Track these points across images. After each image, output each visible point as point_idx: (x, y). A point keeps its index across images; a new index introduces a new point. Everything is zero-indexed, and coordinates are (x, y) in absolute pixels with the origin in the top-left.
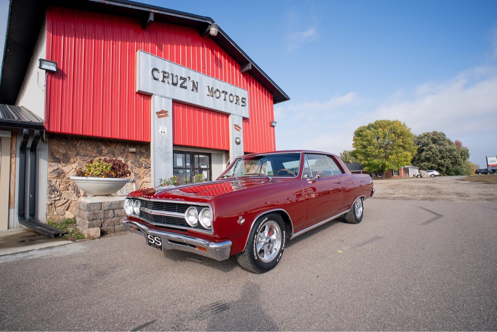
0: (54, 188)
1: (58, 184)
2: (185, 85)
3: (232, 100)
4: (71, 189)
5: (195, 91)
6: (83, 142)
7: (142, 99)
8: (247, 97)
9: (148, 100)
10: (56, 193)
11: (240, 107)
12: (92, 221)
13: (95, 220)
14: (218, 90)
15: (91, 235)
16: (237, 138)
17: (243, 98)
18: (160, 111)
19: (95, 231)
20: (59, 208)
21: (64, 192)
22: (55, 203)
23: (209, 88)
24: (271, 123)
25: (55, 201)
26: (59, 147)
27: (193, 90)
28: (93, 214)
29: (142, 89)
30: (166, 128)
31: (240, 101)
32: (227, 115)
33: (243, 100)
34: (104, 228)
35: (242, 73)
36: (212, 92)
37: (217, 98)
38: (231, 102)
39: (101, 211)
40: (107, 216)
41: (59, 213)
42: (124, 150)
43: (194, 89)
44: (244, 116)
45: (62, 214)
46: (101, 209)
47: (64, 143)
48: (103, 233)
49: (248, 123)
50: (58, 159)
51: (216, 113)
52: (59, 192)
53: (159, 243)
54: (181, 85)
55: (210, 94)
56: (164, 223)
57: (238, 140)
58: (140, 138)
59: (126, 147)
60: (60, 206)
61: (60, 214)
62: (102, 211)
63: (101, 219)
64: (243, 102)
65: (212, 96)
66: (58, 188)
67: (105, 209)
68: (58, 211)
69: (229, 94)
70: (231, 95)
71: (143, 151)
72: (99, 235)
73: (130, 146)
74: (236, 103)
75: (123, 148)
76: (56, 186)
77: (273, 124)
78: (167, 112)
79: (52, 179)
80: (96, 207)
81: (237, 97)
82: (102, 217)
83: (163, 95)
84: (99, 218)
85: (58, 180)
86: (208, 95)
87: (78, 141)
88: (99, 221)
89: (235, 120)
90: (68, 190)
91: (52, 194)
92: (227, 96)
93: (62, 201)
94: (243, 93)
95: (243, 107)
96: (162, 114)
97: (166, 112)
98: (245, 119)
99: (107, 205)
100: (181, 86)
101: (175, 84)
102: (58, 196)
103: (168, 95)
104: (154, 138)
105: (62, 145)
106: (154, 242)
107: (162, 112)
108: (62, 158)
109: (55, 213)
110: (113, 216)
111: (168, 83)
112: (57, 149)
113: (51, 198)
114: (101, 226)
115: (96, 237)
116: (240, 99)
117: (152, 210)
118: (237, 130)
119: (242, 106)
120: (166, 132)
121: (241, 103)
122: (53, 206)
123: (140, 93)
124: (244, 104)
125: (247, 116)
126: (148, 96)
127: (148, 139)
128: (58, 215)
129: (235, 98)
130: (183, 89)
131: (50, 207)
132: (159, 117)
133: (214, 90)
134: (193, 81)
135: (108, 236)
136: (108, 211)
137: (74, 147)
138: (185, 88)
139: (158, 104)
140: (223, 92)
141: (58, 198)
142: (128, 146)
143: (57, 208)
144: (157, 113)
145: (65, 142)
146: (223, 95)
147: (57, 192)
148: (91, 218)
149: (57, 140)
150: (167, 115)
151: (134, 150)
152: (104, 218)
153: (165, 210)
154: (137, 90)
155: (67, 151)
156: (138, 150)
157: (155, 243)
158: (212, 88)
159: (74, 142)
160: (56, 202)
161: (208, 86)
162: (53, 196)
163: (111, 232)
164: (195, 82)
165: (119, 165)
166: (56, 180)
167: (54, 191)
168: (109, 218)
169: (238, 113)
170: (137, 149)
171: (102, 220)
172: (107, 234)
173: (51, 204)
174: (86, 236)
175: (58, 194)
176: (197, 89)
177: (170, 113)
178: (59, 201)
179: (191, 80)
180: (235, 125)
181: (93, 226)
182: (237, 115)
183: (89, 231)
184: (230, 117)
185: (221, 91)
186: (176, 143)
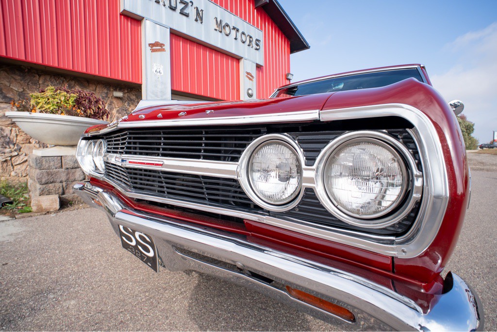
0: (7, 140)
1: (13, 134)
2: (186, 11)
3: (244, 40)
4: (34, 142)
5: (199, 21)
6: (48, 78)
7: (129, 24)
8: (262, 39)
9: (138, 26)
10: (12, 146)
11: (253, 50)
12: (46, 184)
13: (51, 183)
14: (227, 25)
15: (44, 207)
16: (249, 89)
17: (257, 40)
18: (153, 42)
19: (51, 201)
20: (19, 167)
21: (24, 145)
22: (11, 159)
23: (217, 21)
24: (287, 75)
25: (12, 157)
26: (10, 82)
27: (196, 20)
28: (48, 174)
29: (128, 9)
30: (162, 67)
31: (254, 43)
32: (238, 59)
33: (257, 42)
34: (68, 196)
35: (256, 8)
36: (221, 26)
37: (227, 35)
38: (244, 42)
39: (61, 170)
40: (72, 178)
41: (18, 174)
42: (107, 93)
43: (198, 19)
44: (258, 63)
45: (25, 175)
46: (62, 167)
47: (18, 78)
48: (64, 204)
49: (262, 72)
50: (11, 99)
51: (225, 56)
52: (17, 145)
53: (148, 251)
54: (181, 10)
55: (218, 29)
56: (161, 193)
57: (250, 92)
58: (128, 78)
59: (110, 91)
60: (19, 164)
61: (20, 175)
62: (63, 170)
63: (61, 182)
64: (257, 45)
65: (221, 32)
66: (15, 140)
67: (68, 166)
68: (18, 171)
69: (240, 31)
70: (243, 33)
71: (133, 97)
72: (57, 206)
73: (115, 90)
74: (249, 45)
75: (106, 91)
76: (11, 137)
77: (290, 77)
78: (164, 45)
79: (4, 127)
80: (52, 163)
81: (251, 37)
82: (64, 178)
83: (158, 21)
84: (59, 180)
85: (14, 129)
86: (216, 30)
87: (40, 76)
88: (58, 185)
89: (247, 67)
90: (30, 143)
91: (6, 148)
92: (239, 34)
93: (21, 157)
94: (257, 33)
95: (257, 51)
96: (156, 46)
97: (162, 45)
98: (259, 67)
99: (71, 160)
100: (182, 13)
101: (173, 9)
102: (15, 150)
103: (164, 23)
104: (147, 78)
105: (16, 80)
106: (134, 243)
107: (157, 44)
108: (17, 98)
109: (13, 174)
110: (82, 177)
111: (164, 5)
112: (8, 84)
113: (4, 153)
114: (63, 193)
115: (51, 210)
116: (254, 40)
117: (124, 156)
118: (250, 79)
119: (257, 49)
120: (162, 71)
121: (255, 46)
122: (9, 163)
123: (126, 15)
124: (258, 48)
125: (262, 63)
126: (136, 20)
127: (139, 81)
128: (17, 175)
129: (248, 38)
130: (184, 17)
131: (5, 165)
132: (153, 51)
133: (223, 24)
134: (197, 8)
135: (73, 208)
136: (73, 170)
137: (35, 84)
138: (187, 15)
139: (150, 33)
140: (234, 28)
141: (16, 153)
142: (112, 90)
143: (15, 167)
144: (150, 45)
145: (20, 76)
146: (233, 32)
147: (14, 144)
148: (44, 181)
149: (6, 71)
150: (164, 50)
151: (119, 94)
152: (67, 180)
153: (164, 155)
154: (122, 10)
155: (24, 90)
156: (126, 95)
157: (136, 247)
158: (221, 21)
159: (35, 77)
160: (13, 159)
161: (216, 18)
162: (7, 150)
163: (79, 202)
164: (200, 10)
165: (90, 99)
166: (10, 128)
167: (8, 143)
168: (75, 180)
169: (251, 58)
170: (124, 94)
171: (64, 184)
172: (71, 204)
173: (6, 161)
174: (34, 208)
175: (16, 147)
176: (201, 19)
177: (167, 47)
178: (17, 158)
179: (195, 5)
180: (248, 73)
181: (49, 193)
182: (250, 61)
183: (39, 201)
184: (242, 63)
185: (232, 27)
186: (175, 89)
